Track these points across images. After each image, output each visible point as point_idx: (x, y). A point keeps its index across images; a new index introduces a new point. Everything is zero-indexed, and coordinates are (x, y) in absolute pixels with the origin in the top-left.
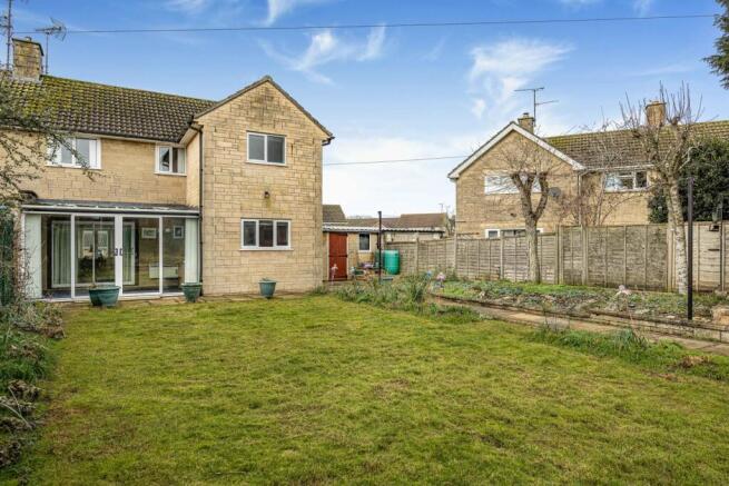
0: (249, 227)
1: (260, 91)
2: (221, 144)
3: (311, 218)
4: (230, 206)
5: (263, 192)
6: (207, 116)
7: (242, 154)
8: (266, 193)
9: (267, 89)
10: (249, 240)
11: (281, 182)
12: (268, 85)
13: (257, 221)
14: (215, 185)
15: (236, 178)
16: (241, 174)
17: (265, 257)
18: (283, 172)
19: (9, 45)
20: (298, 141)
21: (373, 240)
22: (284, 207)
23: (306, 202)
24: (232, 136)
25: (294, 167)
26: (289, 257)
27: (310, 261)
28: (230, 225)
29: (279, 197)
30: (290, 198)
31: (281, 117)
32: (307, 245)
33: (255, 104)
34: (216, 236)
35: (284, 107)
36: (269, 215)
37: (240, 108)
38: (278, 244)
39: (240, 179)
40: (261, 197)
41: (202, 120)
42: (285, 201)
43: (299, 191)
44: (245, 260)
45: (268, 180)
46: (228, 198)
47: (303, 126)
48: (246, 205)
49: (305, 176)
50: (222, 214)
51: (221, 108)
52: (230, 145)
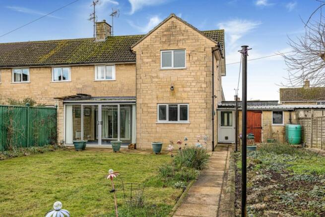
0: (162, 109)
1: (168, 24)
2: (146, 60)
3: (203, 101)
4: (150, 97)
5: (170, 87)
6: (138, 46)
7: (157, 65)
8: (172, 87)
9: (173, 22)
10: (163, 117)
11: (182, 79)
12: (174, 19)
13: (167, 105)
14: (142, 85)
15: (154, 80)
16: (157, 77)
17: (172, 127)
18: (184, 73)
19: (94, 26)
20: (193, 51)
21: (286, 116)
22: (184, 95)
23: (199, 91)
24: (152, 55)
25: (191, 68)
26: (187, 128)
27: (202, 131)
28: (151, 108)
29: (181, 89)
30: (188, 89)
31: (182, 37)
32: (200, 120)
33: (165, 33)
34: (142, 115)
35: (184, 31)
36: (174, 101)
37: (156, 37)
38: (181, 119)
39: (156, 80)
40: (169, 90)
41: (135, 49)
42: (185, 92)
43: (194, 84)
44: (159, 129)
45: (174, 79)
46: (149, 92)
47: (197, 40)
48: (160, 95)
49: (199, 74)
50: (146, 102)
51: (145, 40)
52: (150, 60)
